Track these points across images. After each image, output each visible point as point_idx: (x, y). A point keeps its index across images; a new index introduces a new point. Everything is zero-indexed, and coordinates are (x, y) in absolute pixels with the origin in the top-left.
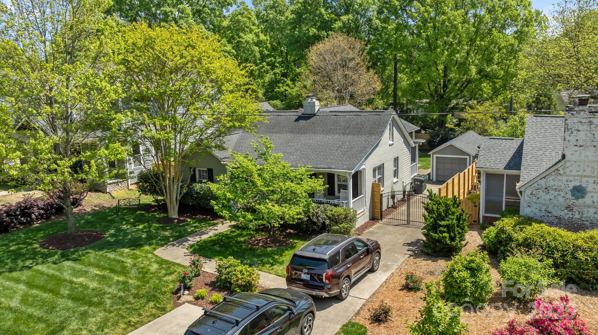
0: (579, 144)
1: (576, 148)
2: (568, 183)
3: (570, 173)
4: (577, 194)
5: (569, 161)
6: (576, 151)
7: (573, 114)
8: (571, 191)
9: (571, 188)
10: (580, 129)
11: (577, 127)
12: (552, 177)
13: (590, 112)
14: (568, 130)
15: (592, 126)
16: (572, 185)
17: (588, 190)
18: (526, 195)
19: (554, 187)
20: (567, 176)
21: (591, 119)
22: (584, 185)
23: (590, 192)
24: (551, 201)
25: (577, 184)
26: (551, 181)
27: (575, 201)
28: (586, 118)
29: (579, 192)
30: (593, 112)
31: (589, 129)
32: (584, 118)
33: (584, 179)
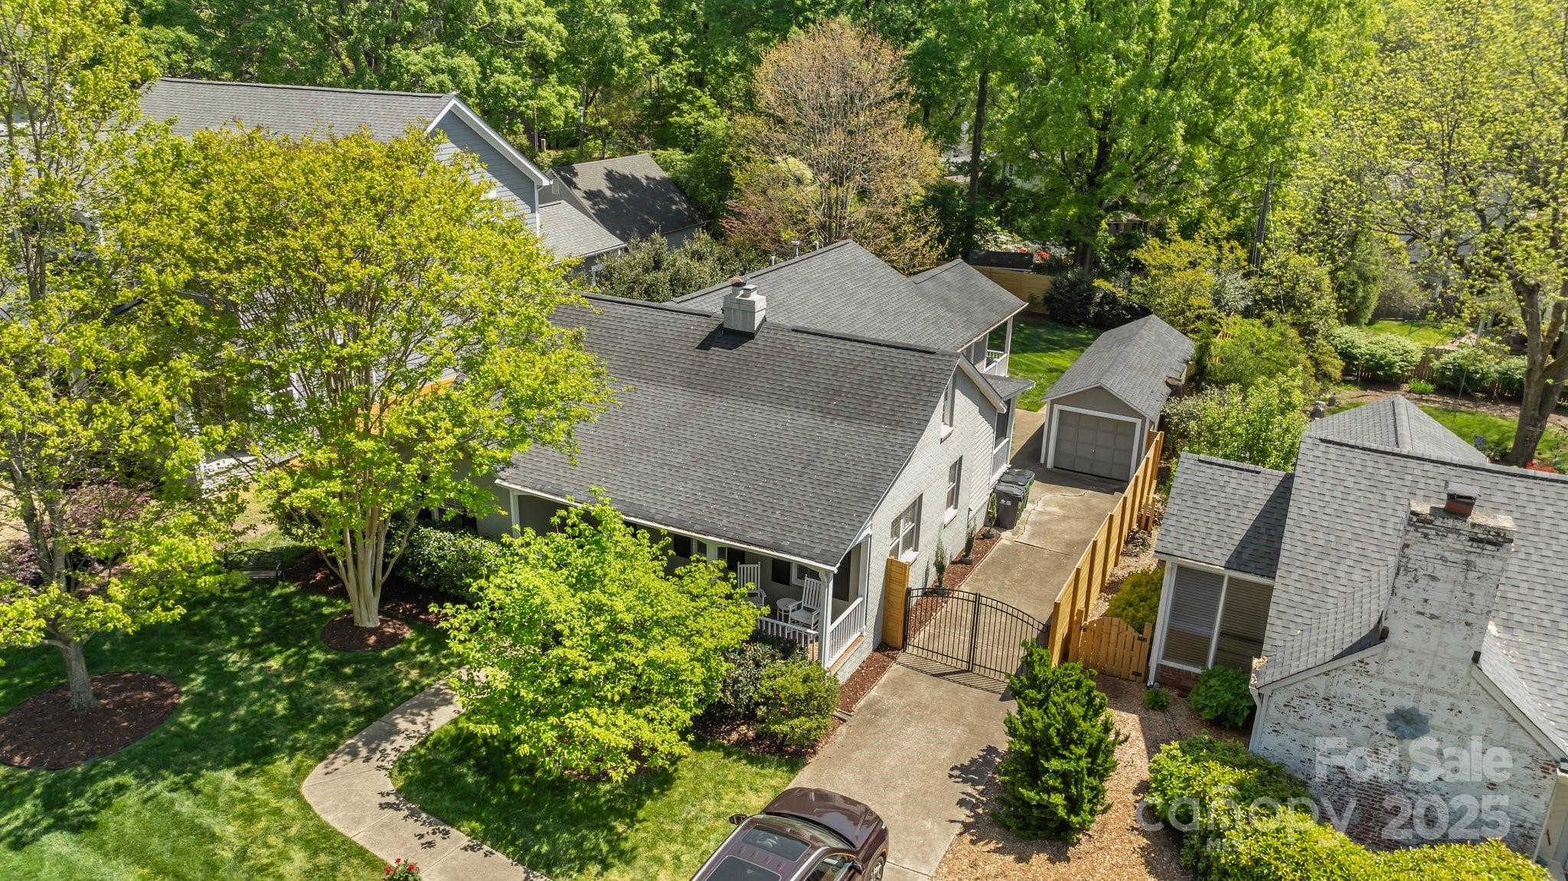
0: (1428, 611)
1: (1421, 620)
2: (1384, 698)
3: (1393, 676)
4: (1403, 726)
5: (1396, 647)
6: (1418, 626)
7: (1426, 536)
8: (1389, 717)
9: (1390, 710)
10: (1437, 574)
11: (1430, 570)
12: (1347, 677)
13: (1471, 539)
14: (1407, 571)
15: (1472, 575)
16: (1392, 704)
17: (1432, 722)
18: (1272, 705)
19: (1347, 701)
20: (1385, 680)
21: (1472, 558)
22: (1423, 710)
23: (1437, 729)
24: (1335, 731)
25: (1407, 704)
26: (1341, 685)
27: (1394, 741)
28: (1460, 552)
29: (1408, 723)
30: (1481, 541)
31: (1462, 579)
32: (1454, 551)
33: (1427, 697)
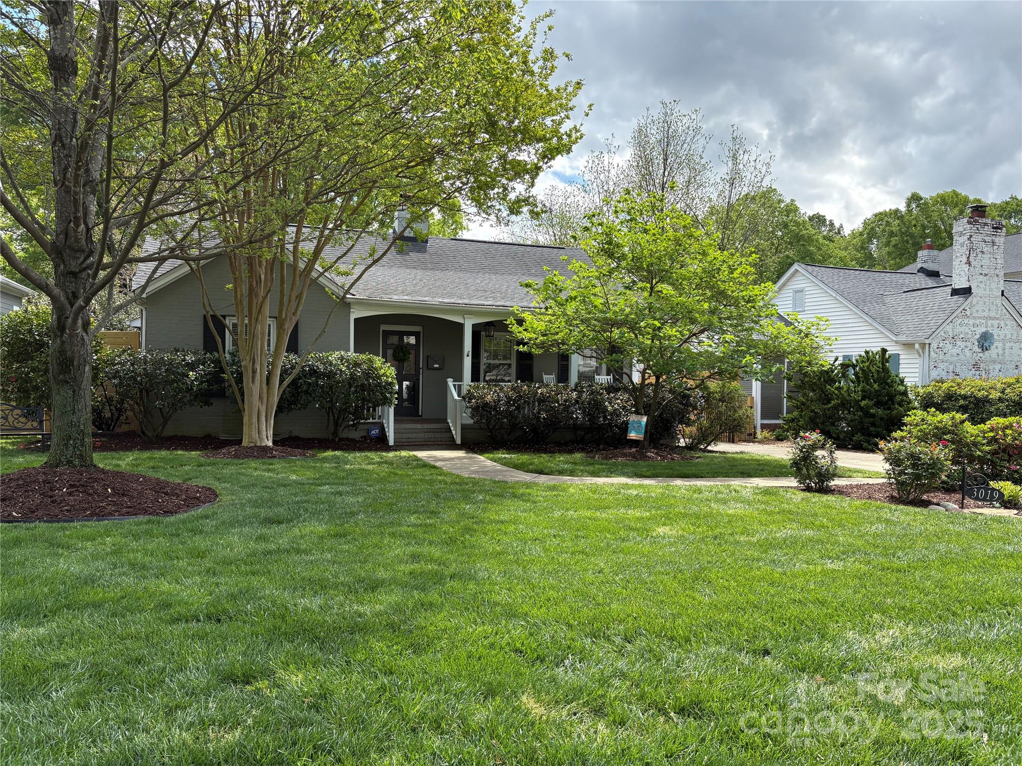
0: (983, 272)
1: (982, 278)
2: (975, 329)
3: (976, 314)
5: (975, 296)
6: (981, 282)
8: (978, 340)
9: (978, 336)
11: (981, 248)
12: (959, 321)
13: (992, 228)
15: (995, 247)
16: (978, 332)
18: (932, 349)
19: (962, 336)
20: (974, 318)
21: (994, 238)
23: (995, 340)
24: (959, 357)
25: (983, 329)
26: (958, 327)
27: (981, 355)
30: (995, 228)
32: (988, 235)
33: (990, 323)
